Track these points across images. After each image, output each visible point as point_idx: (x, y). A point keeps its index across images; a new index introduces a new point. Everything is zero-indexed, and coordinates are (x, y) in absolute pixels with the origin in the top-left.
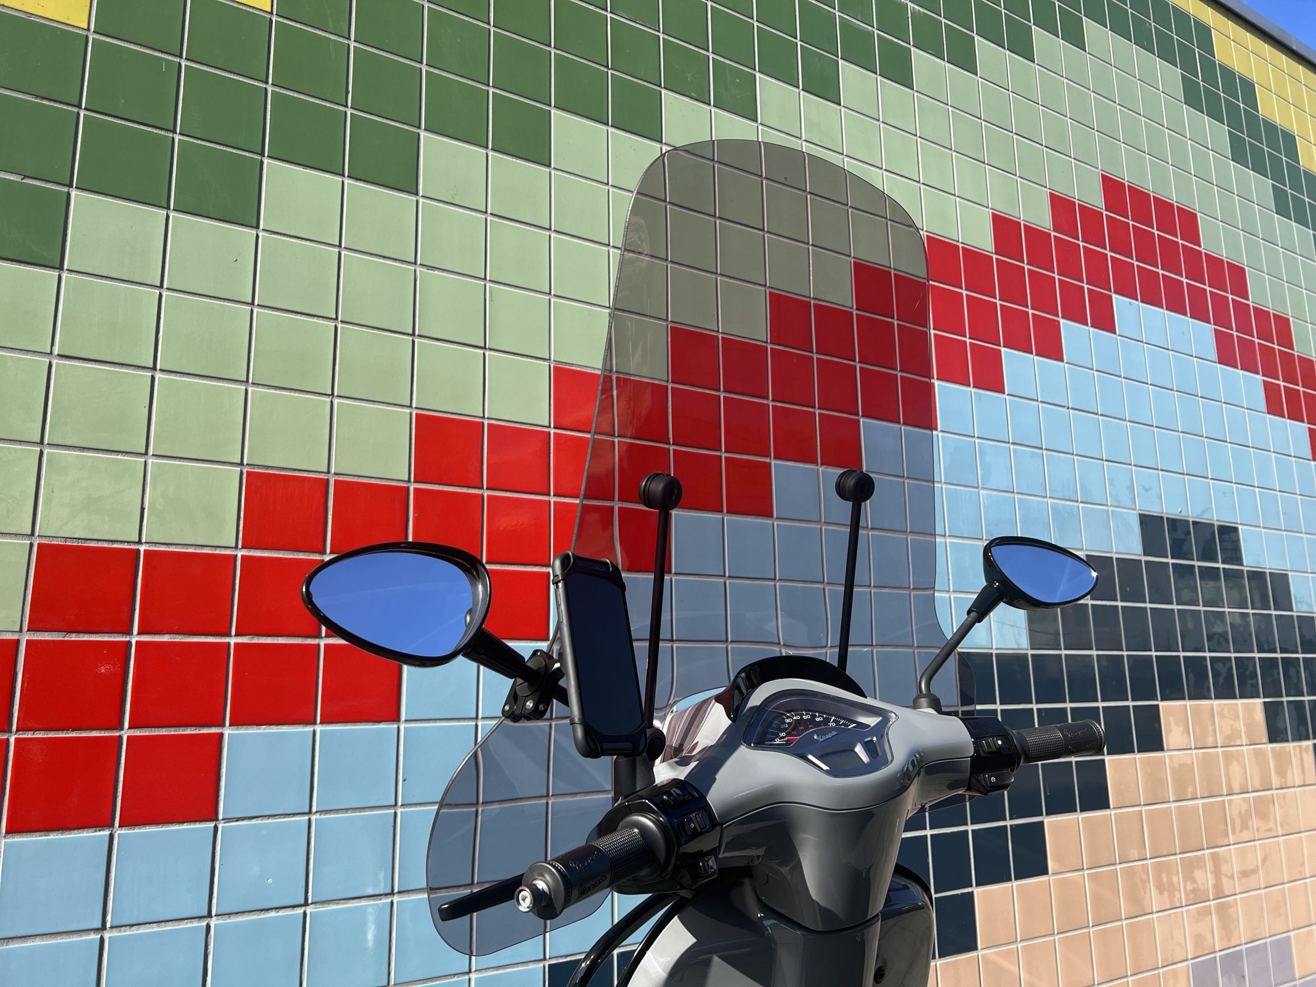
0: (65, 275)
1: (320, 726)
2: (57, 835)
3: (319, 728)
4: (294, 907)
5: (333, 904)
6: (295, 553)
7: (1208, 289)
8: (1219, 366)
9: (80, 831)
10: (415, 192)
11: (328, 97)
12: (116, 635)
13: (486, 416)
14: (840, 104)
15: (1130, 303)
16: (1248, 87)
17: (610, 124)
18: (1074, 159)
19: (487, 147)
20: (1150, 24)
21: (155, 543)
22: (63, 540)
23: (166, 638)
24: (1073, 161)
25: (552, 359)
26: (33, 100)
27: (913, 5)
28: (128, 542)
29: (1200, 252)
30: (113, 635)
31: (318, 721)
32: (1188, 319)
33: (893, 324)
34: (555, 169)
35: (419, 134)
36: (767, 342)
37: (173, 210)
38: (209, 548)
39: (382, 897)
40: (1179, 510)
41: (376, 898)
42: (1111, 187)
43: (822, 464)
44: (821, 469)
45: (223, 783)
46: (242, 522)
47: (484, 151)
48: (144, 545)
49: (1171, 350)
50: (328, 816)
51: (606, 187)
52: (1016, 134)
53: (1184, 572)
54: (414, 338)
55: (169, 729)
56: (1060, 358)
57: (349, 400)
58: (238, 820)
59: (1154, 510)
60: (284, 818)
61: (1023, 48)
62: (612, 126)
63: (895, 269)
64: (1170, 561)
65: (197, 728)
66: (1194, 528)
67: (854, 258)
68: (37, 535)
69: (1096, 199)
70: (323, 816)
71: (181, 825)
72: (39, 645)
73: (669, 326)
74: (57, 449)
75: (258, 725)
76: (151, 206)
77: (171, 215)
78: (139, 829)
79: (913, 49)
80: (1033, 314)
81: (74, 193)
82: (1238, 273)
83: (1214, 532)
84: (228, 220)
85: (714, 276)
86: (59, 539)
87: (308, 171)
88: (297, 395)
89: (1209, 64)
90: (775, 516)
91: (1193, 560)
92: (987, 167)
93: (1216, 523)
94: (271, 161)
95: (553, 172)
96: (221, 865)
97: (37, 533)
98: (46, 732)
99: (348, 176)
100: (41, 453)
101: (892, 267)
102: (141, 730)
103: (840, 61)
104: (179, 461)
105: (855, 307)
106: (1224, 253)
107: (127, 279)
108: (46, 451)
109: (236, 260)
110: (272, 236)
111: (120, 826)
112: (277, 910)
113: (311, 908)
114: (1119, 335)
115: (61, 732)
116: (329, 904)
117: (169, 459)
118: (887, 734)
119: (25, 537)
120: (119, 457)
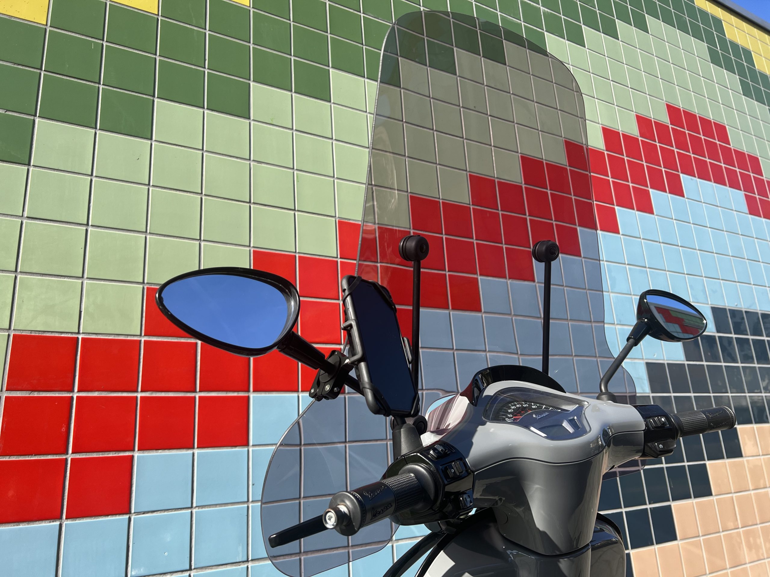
0: (31, 169)
1: (197, 450)
2: (25, 525)
3: (196, 451)
4: (182, 571)
5: (209, 569)
6: (179, 338)
7: (738, 170)
8: (750, 216)
9: (40, 522)
10: (248, 117)
11: (194, 63)
12: (63, 392)
13: (297, 251)
14: (505, 64)
15: (692, 179)
16: (748, 54)
17: (366, 76)
18: (649, 95)
19: (291, 91)
20: (686, 18)
21: (89, 333)
22: (30, 331)
23: (96, 394)
24: (648, 96)
25: (337, 216)
26: (13, 65)
27: (544, 8)
28: (72, 333)
29: (730, 149)
30: (61, 392)
31: (196, 446)
32: (728, 188)
33: (547, 193)
34: (334, 103)
35: (249, 84)
36: (470, 204)
37: (99, 129)
38: (124, 336)
39: (241, 563)
40: (736, 304)
41: (236, 564)
42: (673, 111)
43: (510, 278)
44: (509, 281)
45: (134, 488)
46: (144, 319)
47: (290, 93)
48: (82, 335)
49: (720, 207)
50: (204, 509)
51: (365, 114)
52: (612, 81)
53: (743, 343)
54: (250, 204)
55: (99, 453)
56: (651, 212)
57: (211, 242)
58: (144, 513)
59: (720, 304)
60: (175, 511)
61: (612, 32)
62: (367, 78)
63: (546, 160)
64: (734, 336)
65: (117, 452)
66: (746, 315)
67: (521, 153)
68: (13, 329)
69: (665, 119)
70: (200, 510)
71: (107, 517)
72: (13, 400)
73: (409, 195)
74: (26, 275)
75: (156, 450)
76: (85, 127)
77: (98, 132)
78: (79, 520)
79: (545, 33)
80: (633, 187)
81: (37, 120)
82: (755, 161)
83: (758, 318)
84: (133, 135)
85: (435, 165)
86: (27, 331)
87: (182, 106)
88: (178, 240)
89: (723, 40)
90: (483, 311)
91: (747, 335)
92: (596, 100)
93: (760, 312)
94: (159, 100)
95: (332, 105)
96: (133, 543)
97: (12, 328)
98: (18, 457)
99: (207, 109)
100: (16, 277)
101: (544, 158)
102: (80, 454)
103: (504, 41)
104: (104, 282)
105: (523, 183)
106: (745, 149)
107: (70, 171)
108: (19, 277)
109: (138, 159)
110: (161, 144)
111: (66, 519)
112: (171, 574)
113: (194, 572)
114: (687, 198)
115: (27, 456)
116: (206, 569)
117: (97, 280)
118: (584, 414)
119: (5, 330)
120: (66, 279)
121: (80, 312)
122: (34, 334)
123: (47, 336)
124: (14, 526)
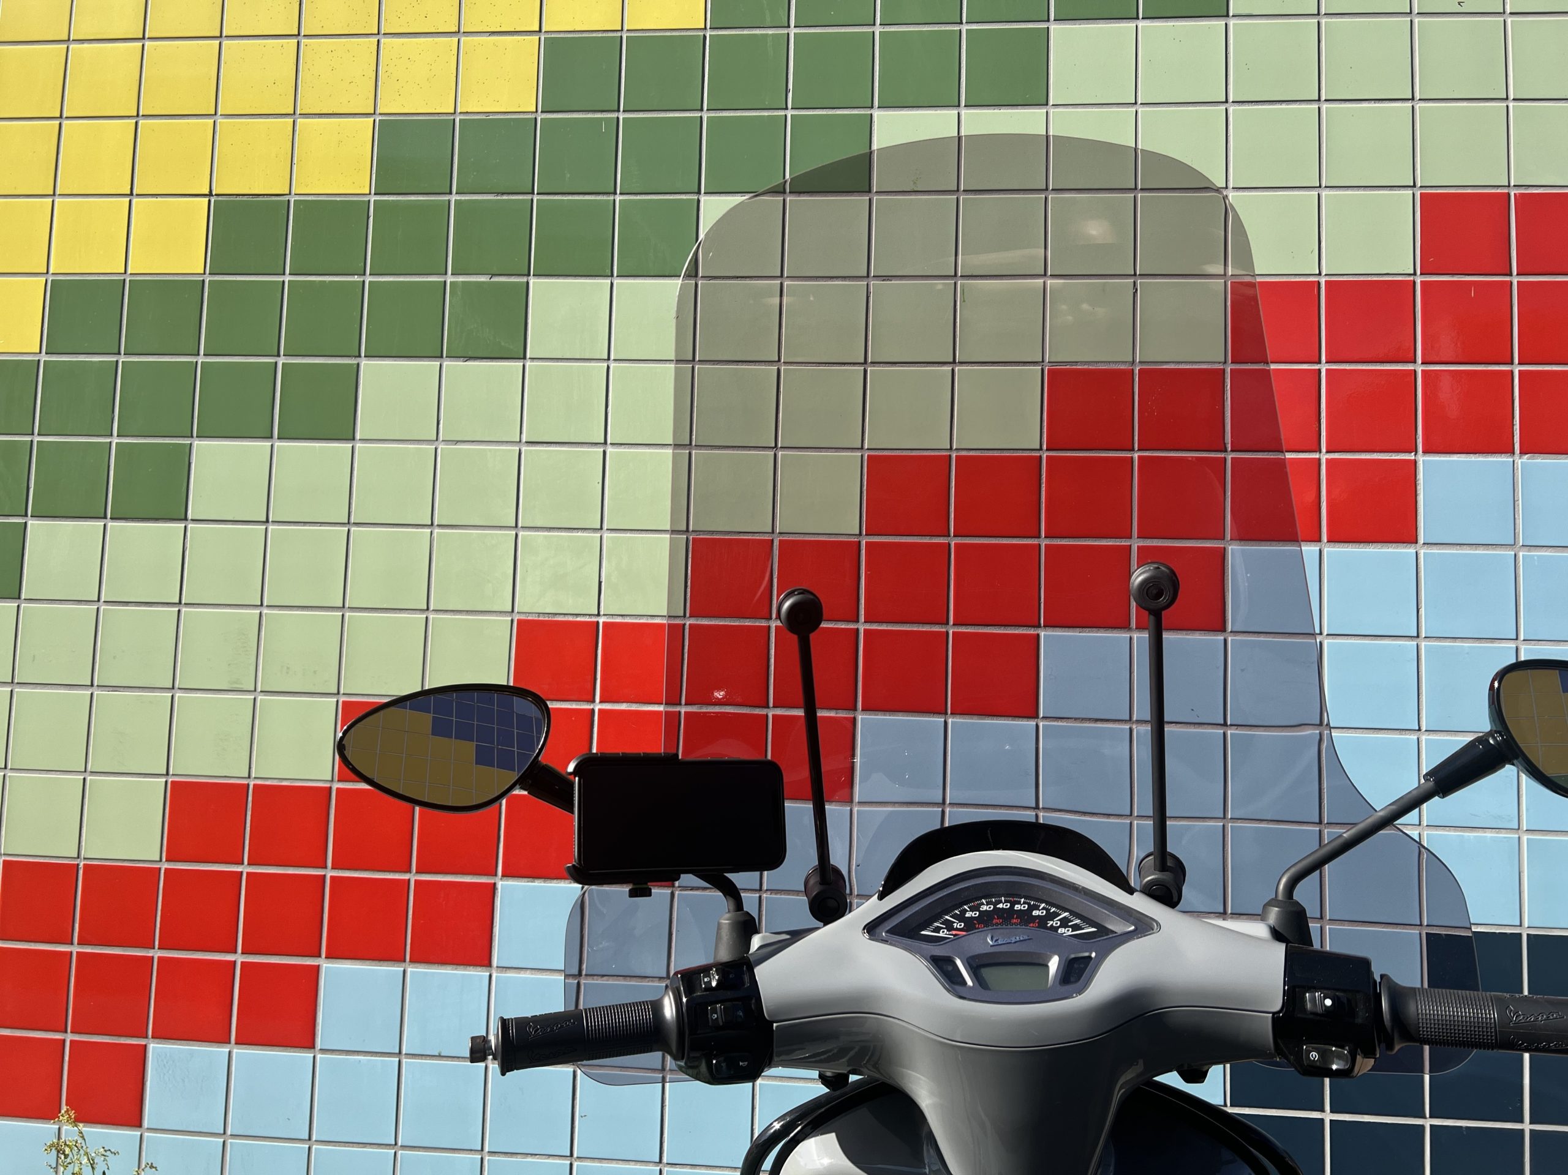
0: (528, 364)
6: (742, 620)
9: (559, 881)
10: (868, 190)
11: (767, 104)
12: (582, 703)
13: (954, 447)
17: (1141, 16)
19: (959, 106)
21: (612, 615)
22: (537, 615)
23: (623, 707)
25: (1047, 360)
26: (495, 198)
28: (590, 615)
30: (579, 703)
34: (1055, 105)
35: (871, 116)
36: (1414, 274)
37: (617, 276)
43: (1523, 452)
44: (1522, 461)
46: (689, 590)
47: (955, 112)
48: (603, 617)
54: (866, 366)
57: (797, 448)
58: (692, 888)
62: (1144, 18)
68: (516, 612)
70: (774, 896)
73: (1229, 281)
74: (529, 531)
76: (595, 278)
77: (615, 282)
78: (609, 887)
81: (532, 282)
84: (667, 275)
85: (1316, 194)
86: (534, 615)
88: (739, 452)
90: (1421, 540)
94: (707, 197)
95: (1051, 111)
96: (677, 931)
97: (516, 610)
99: (791, 191)
100: (517, 535)
104: (630, 534)
107: (579, 357)
108: (521, 534)
110: (711, 282)
117: (622, 532)
119: (507, 614)
120: (580, 534)
121: (600, 583)
122: (542, 619)
123: (558, 621)
124: (528, 882)
